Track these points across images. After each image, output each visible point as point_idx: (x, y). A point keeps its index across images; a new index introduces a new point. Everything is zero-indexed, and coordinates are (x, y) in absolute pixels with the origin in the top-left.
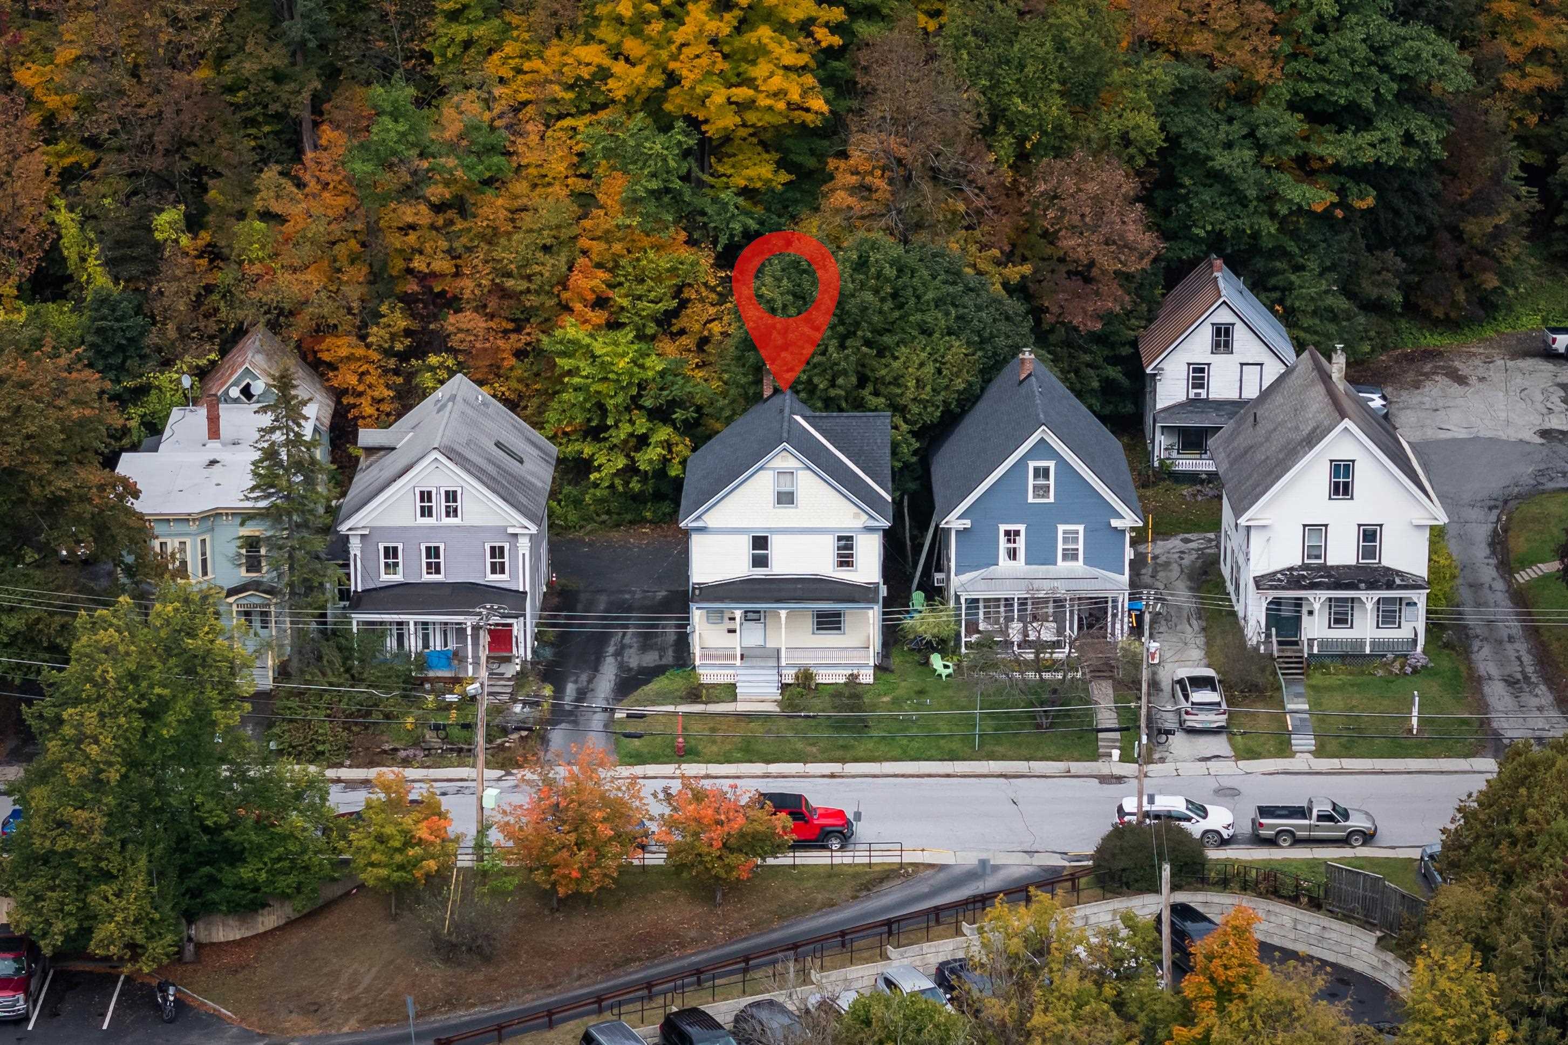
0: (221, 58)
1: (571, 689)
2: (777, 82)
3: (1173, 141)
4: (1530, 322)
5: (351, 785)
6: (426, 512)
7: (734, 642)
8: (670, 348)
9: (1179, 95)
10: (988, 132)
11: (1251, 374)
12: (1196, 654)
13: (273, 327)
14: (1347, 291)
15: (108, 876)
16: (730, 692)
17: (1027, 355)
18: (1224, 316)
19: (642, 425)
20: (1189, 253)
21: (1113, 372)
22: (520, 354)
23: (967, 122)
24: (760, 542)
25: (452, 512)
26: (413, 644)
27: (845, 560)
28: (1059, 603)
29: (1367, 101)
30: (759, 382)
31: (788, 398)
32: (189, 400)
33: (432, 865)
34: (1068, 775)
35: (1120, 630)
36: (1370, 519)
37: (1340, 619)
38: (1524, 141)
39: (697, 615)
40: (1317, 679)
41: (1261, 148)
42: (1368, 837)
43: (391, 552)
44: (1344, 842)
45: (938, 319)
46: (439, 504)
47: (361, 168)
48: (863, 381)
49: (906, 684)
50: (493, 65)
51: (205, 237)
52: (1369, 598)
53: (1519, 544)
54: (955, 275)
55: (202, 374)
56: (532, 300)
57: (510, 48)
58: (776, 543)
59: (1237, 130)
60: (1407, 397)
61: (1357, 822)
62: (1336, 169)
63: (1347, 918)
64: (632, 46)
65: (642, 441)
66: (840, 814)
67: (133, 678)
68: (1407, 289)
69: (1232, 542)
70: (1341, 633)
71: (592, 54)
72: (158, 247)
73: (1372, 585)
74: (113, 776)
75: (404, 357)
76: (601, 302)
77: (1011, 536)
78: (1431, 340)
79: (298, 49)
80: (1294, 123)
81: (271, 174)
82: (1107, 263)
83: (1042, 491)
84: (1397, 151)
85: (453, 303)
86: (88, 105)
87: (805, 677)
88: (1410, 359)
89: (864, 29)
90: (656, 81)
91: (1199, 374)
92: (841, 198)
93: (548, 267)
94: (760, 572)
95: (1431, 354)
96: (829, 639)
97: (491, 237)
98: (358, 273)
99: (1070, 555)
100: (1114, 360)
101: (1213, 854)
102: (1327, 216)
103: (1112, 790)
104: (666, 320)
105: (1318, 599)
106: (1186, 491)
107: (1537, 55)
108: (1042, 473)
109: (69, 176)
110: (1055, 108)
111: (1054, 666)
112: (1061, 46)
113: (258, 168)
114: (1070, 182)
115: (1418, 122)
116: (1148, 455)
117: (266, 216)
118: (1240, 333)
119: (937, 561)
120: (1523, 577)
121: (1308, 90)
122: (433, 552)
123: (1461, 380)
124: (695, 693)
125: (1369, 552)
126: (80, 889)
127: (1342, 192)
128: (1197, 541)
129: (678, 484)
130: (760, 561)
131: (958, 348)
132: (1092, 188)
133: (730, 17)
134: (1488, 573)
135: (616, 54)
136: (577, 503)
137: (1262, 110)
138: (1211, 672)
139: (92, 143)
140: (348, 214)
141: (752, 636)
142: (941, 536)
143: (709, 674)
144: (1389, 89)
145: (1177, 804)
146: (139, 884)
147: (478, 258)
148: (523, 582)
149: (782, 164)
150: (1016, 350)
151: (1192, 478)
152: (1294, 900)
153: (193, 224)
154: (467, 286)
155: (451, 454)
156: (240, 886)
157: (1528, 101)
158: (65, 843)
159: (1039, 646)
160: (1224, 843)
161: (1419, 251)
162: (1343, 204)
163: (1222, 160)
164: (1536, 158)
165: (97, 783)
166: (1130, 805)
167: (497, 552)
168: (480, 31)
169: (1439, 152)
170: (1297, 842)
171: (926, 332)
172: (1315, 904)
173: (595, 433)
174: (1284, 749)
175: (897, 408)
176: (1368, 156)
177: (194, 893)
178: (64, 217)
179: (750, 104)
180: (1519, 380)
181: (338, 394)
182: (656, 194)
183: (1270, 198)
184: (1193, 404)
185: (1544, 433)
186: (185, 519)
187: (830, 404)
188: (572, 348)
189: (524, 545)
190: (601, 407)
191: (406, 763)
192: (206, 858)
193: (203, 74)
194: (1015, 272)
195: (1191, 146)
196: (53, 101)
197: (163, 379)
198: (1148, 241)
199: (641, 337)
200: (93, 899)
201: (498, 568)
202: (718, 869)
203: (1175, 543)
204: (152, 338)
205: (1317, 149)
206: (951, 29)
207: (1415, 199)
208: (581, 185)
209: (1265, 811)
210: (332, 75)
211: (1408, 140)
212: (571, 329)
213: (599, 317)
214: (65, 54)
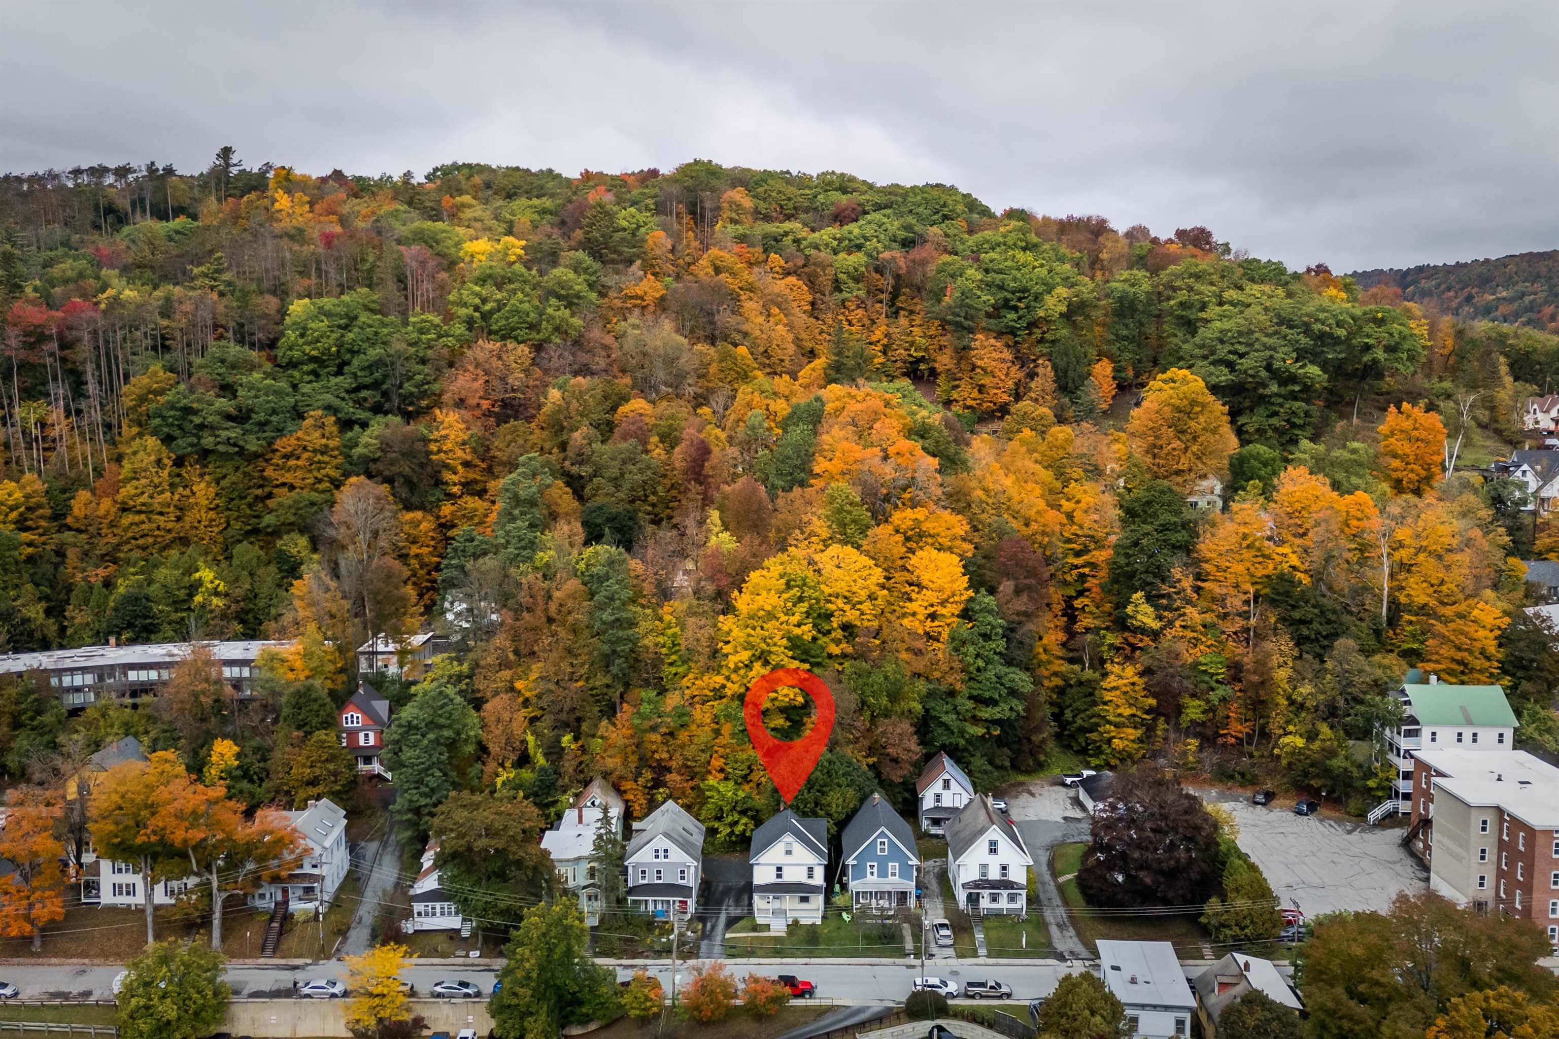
0: (588, 679)
1: (709, 925)
2: (785, 691)
3: (927, 711)
4: (1057, 771)
5: (626, 967)
6: (657, 857)
7: (770, 906)
8: (746, 787)
9: (931, 694)
10: (861, 709)
11: (957, 797)
12: (942, 912)
13: (604, 778)
14: (991, 762)
15: (531, 1014)
16: (767, 927)
17: (876, 795)
18: (947, 776)
19: (736, 817)
20: (933, 750)
21: (907, 795)
22: (692, 788)
23: (853, 706)
24: (779, 869)
25: (666, 857)
26: (651, 907)
27: (810, 876)
28: (889, 893)
29: (996, 696)
30: (778, 804)
31: (789, 812)
32: (572, 806)
33: (655, 1009)
34: (894, 964)
35: (912, 902)
36: (1005, 862)
37: (994, 899)
38: (1052, 704)
39: (756, 897)
40: (987, 924)
41: (958, 713)
42: (1009, 996)
43: (643, 872)
44: (1000, 997)
45: (843, 781)
46: (661, 854)
47: (637, 721)
48: (816, 804)
49: (833, 924)
50: (685, 682)
51: (580, 743)
52: (1005, 893)
53: (1059, 865)
54: (850, 764)
55: (577, 796)
56: (697, 770)
57: (691, 676)
58: (785, 869)
59: (950, 707)
60: (1013, 802)
61: (1005, 989)
62: (986, 720)
63: (1002, 1033)
64: (734, 677)
65: (736, 823)
66: (809, 984)
67: (544, 935)
68: (1012, 761)
69: (952, 866)
70: (994, 906)
71: (720, 679)
72: (563, 749)
73: (1006, 888)
74: (534, 975)
75: (651, 788)
76: (722, 770)
77: (872, 867)
78: (1021, 778)
79: (615, 677)
80: (970, 704)
81: (605, 722)
82: (904, 756)
83: (882, 850)
84: (1008, 714)
85: (669, 770)
86: (539, 697)
87: (796, 922)
88: (1013, 785)
89: (817, 671)
90: (742, 690)
91: (938, 797)
92: (808, 733)
93: (703, 757)
94: (779, 881)
95: (1021, 784)
96: (804, 906)
97: (683, 746)
98: (633, 758)
99: (894, 874)
100: (907, 790)
101: (950, 1002)
102: (983, 736)
103: (911, 971)
104: (745, 778)
105: (986, 893)
106: (934, 841)
107: (1055, 674)
108: (883, 843)
109: (533, 720)
110: (884, 701)
111: (889, 917)
112: (886, 678)
113: (600, 719)
114: (890, 728)
115: (1015, 702)
116: (920, 827)
117: (602, 737)
118: (953, 782)
119: (844, 873)
120: (1061, 880)
121: (975, 693)
122: (659, 872)
123: (1033, 795)
124: (755, 928)
125: (1004, 875)
126: (521, 1018)
127: (988, 728)
128: (939, 862)
129: (749, 840)
130: (779, 876)
131: (851, 792)
132: (899, 731)
133: (769, 668)
134: (1047, 877)
135: (728, 678)
136: (713, 844)
137: (959, 700)
138: (946, 922)
139: (542, 709)
140: (632, 736)
141: (776, 905)
142: (845, 867)
143: (760, 921)
144: (1004, 692)
145: (936, 981)
146: (543, 1017)
147: (677, 755)
148: (692, 884)
149: (787, 719)
150: (872, 792)
151: (936, 836)
152: (982, 1024)
153: (576, 739)
154: (674, 764)
155: (667, 835)
156: (583, 1015)
157: (1052, 690)
158: (515, 1001)
159: (882, 909)
160: (954, 997)
161: (1016, 747)
162: (989, 733)
163: (944, 718)
164: (1057, 710)
165: (528, 978)
166: (919, 981)
167: (682, 872)
168: (680, 670)
169: (1022, 713)
170: (982, 997)
171: (840, 786)
172: (990, 1027)
173: (719, 818)
174: (975, 955)
175: (829, 815)
176: (998, 716)
177: (565, 1017)
178: (530, 738)
179: (776, 699)
180: (1054, 795)
181: (627, 802)
182: (742, 731)
183: (962, 732)
184: (937, 809)
185: (1065, 818)
186: (568, 861)
187: (805, 814)
188: (710, 789)
189: (692, 870)
190: (721, 810)
191: (647, 957)
192: (571, 1004)
193: (580, 684)
194: (871, 760)
195: (933, 713)
196: (528, 694)
197: (564, 798)
198: (918, 749)
199: (736, 783)
200: (526, 1024)
201: (682, 878)
202: (763, 1010)
203: (931, 863)
204: (560, 782)
205: (979, 714)
206: (847, 671)
207: (1014, 728)
208: (714, 726)
209: (970, 984)
210: (627, 685)
211: (1011, 709)
212: (711, 781)
213: (722, 776)
214: (533, 677)
